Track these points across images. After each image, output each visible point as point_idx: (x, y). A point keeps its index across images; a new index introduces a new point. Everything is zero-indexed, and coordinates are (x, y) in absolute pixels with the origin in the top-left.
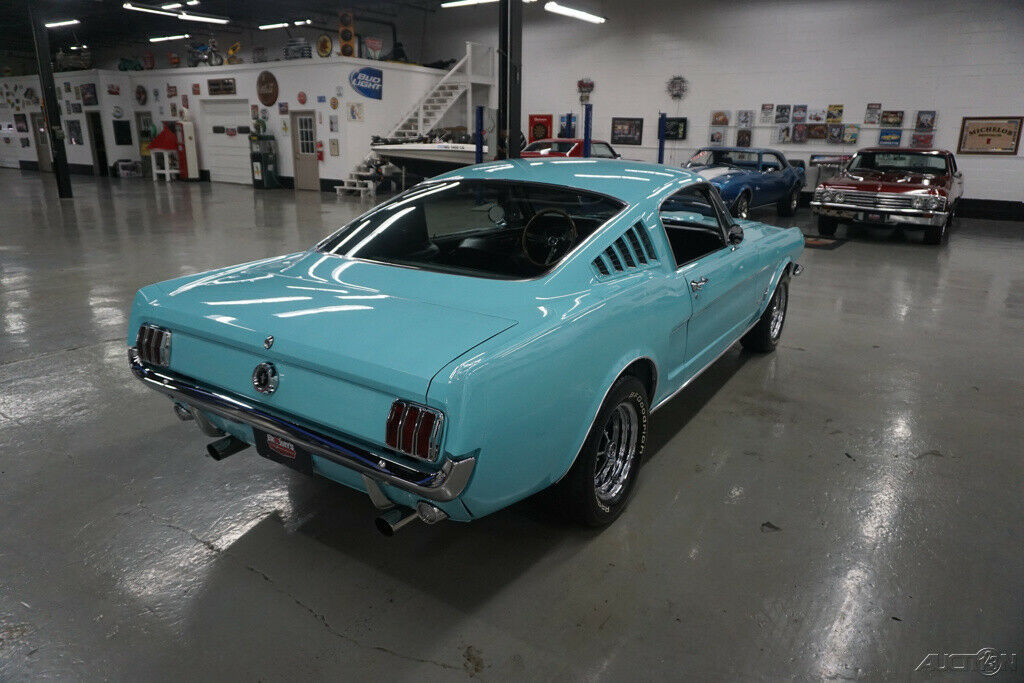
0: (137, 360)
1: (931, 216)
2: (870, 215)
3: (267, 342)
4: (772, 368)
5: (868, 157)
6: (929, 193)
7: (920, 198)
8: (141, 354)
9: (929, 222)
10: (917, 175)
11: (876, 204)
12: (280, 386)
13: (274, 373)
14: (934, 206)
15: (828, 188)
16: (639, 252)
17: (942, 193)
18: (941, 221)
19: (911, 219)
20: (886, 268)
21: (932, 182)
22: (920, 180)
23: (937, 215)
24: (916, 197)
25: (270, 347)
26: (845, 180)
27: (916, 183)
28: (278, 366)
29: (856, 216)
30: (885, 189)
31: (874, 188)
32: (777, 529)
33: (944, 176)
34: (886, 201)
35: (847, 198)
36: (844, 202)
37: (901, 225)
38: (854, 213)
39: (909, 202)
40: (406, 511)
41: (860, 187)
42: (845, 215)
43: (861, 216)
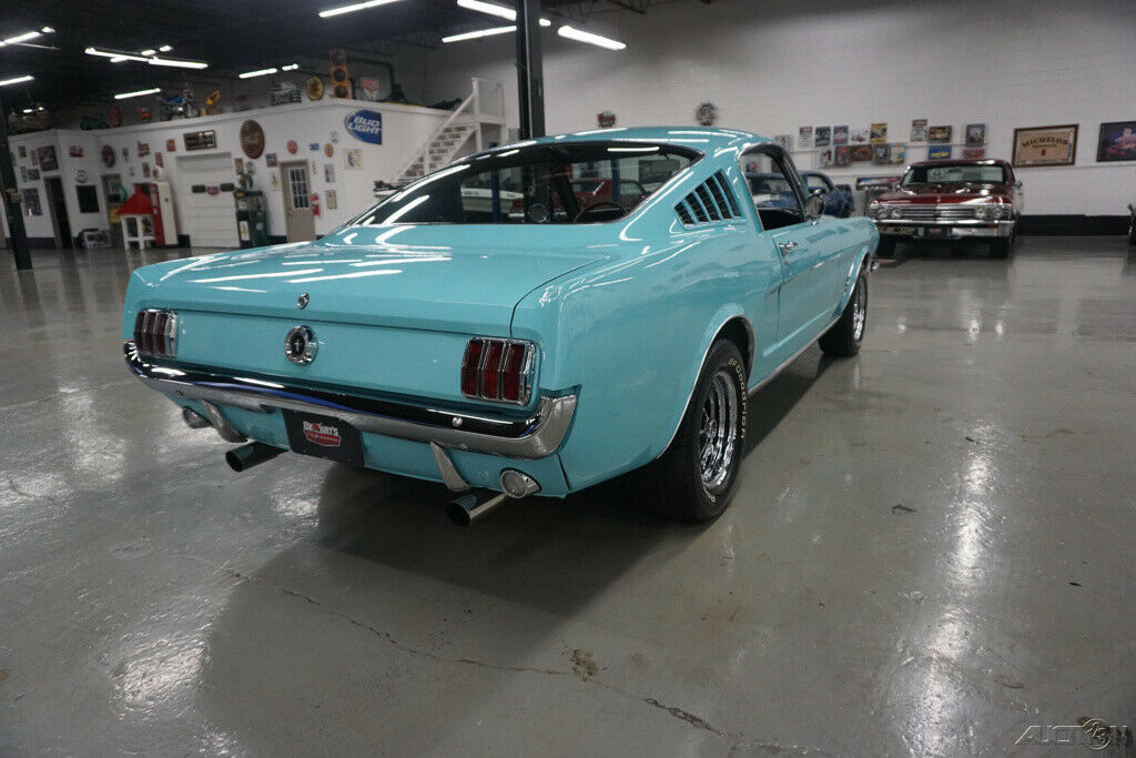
0: (135, 355)
1: (997, 226)
2: (931, 230)
3: (301, 300)
4: (857, 374)
5: (920, 172)
6: (992, 201)
7: (983, 207)
9: (995, 233)
10: (976, 186)
11: (936, 217)
12: (320, 352)
13: (311, 338)
14: (999, 215)
15: (884, 204)
16: (722, 205)
17: (1005, 201)
18: (1007, 231)
19: (974, 232)
20: (953, 281)
21: (991, 192)
22: (978, 190)
23: (1004, 225)
24: (979, 207)
25: (304, 305)
26: (899, 195)
27: (975, 193)
28: (316, 329)
29: (916, 233)
30: (944, 200)
31: (933, 201)
32: (910, 510)
33: (1004, 187)
34: (945, 214)
35: (904, 213)
36: (902, 218)
37: (965, 238)
38: (913, 229)
39: (971, 213)
40: (484, 494)
41: (913, 200)
42: (903, 232)
43: (921, 232)
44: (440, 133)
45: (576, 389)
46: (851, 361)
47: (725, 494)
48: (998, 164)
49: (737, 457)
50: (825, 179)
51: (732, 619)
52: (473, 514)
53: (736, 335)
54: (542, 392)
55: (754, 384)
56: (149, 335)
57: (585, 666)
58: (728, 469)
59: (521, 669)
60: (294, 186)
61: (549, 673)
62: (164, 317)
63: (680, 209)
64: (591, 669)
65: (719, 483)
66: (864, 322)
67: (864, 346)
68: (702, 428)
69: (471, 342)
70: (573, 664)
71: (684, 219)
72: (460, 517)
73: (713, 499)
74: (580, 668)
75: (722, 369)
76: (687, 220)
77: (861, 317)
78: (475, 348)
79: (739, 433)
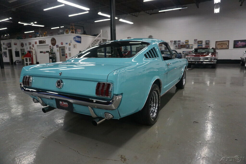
0: (22, 86)
1: (213, 61)
2: (199, 62)
3: (60, 74)
5: (196, 50)
6: (212, 56)
7: (210, 57)
8: (23, 84)
9: (212, 63)
10: (208, 53)
11: (200, 59)
12: (64, 85)
13: (62, 82)
14: (213, 59)
15: (189, 57)
16: (154, 55)
17: (215, 56)
18: (215, 63)
19: (208, 63)
20: (204, 73)
21: (211, 54)
22: (209, 54)
23: (214, 61)
24: (209, 57)
25: (61, 75)
26: (192, 55)
27: (208, 54)
28: (63, 80)
29: (195, 63)
30: (202, 56)
31: (199, 56)
32: (197, 123)
33: (214, 53)
34: (202, 59)
35: (193, 59)
36: (193, 60)
37: (206, 64)
38: (195, 62)
39: (207, 59)
40: (101, 118)
41: (195, 56)
42: (193, 62)
43: (197, 63)
44: (93, 41)
45: (122, 94)
46: (183, 90)
47: (155, 119)
48: (213, 48)
49: (158, 110)
50: (176, 51)
51: (158, 148)
52: (98, 123)
53: (158, 83)
54: (114, 94)
55: (162, 94)
56: (26, 81)
57: (123, 159)
58: (156, 113)
59: (108, 160)
60: (62, 52)
61: (115, 161)
62: (29, 77)
63: (145, 55)
64: (125, 160)
65: (154, 116)
66: (185, 81)
67: (185, 86)
68: (150, 104)
69: (98, 83)
70: (121, 158)
71: (146, 57)
72: (95, 123)
73: (153, 120)
74: (122, 159)
75: (155, 90)
76: (147, 57)
77: (185, 80)
78: (99, 84)
79: (159, 105)
